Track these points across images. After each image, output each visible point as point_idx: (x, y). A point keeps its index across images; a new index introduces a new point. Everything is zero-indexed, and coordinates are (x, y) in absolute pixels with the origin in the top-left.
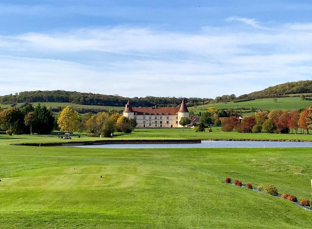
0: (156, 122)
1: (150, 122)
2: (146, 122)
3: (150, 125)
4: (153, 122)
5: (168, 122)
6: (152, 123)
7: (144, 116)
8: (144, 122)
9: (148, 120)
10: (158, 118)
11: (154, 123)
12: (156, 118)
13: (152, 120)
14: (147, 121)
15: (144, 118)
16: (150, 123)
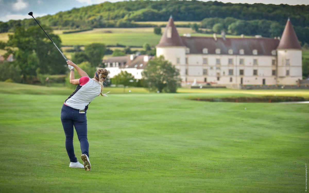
0: (231, 72)
1: (218, 71)
2: (210, 72)
3: (218, 79)
4: (224, 73)
5: (255, 73)
6: (222, 74)
7: (205, 57)
8: (205, 72)
9: (215, 68)
10: (234, 62)
11: (227, 73)
12: (230, 61)
13: (222, 68)
14: (212, 68)
15: (205, 61)
16: (218, 74)
